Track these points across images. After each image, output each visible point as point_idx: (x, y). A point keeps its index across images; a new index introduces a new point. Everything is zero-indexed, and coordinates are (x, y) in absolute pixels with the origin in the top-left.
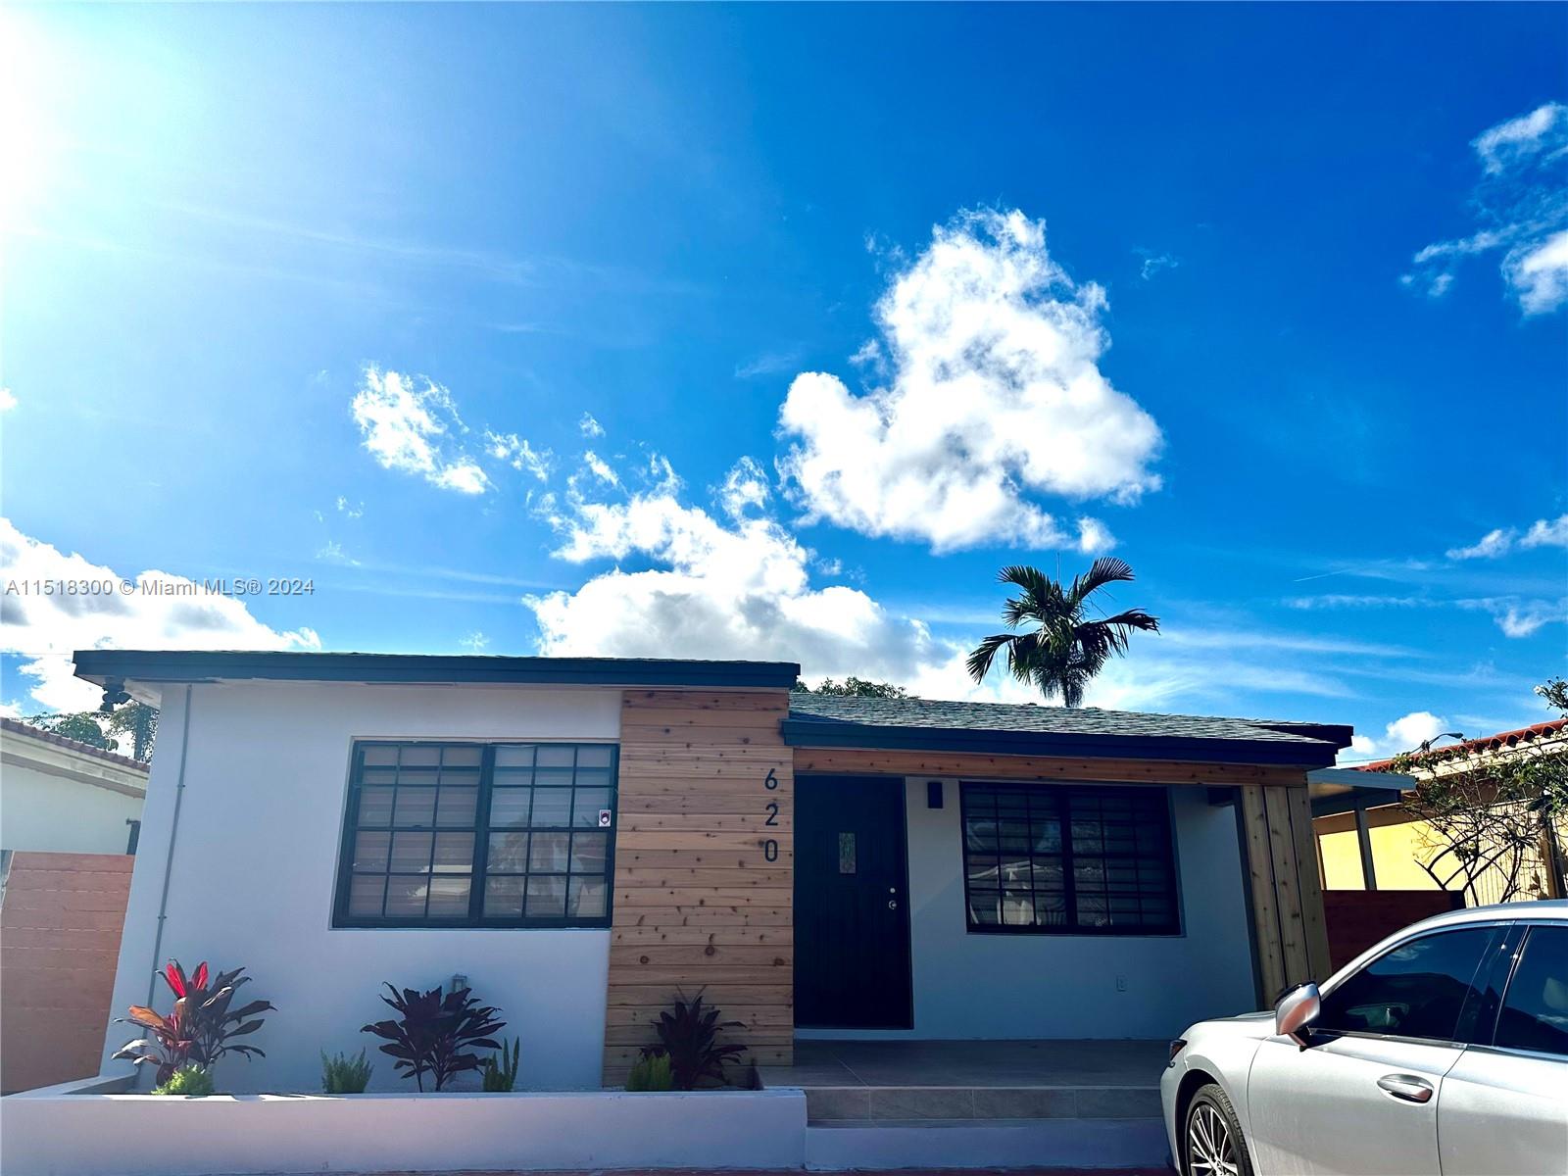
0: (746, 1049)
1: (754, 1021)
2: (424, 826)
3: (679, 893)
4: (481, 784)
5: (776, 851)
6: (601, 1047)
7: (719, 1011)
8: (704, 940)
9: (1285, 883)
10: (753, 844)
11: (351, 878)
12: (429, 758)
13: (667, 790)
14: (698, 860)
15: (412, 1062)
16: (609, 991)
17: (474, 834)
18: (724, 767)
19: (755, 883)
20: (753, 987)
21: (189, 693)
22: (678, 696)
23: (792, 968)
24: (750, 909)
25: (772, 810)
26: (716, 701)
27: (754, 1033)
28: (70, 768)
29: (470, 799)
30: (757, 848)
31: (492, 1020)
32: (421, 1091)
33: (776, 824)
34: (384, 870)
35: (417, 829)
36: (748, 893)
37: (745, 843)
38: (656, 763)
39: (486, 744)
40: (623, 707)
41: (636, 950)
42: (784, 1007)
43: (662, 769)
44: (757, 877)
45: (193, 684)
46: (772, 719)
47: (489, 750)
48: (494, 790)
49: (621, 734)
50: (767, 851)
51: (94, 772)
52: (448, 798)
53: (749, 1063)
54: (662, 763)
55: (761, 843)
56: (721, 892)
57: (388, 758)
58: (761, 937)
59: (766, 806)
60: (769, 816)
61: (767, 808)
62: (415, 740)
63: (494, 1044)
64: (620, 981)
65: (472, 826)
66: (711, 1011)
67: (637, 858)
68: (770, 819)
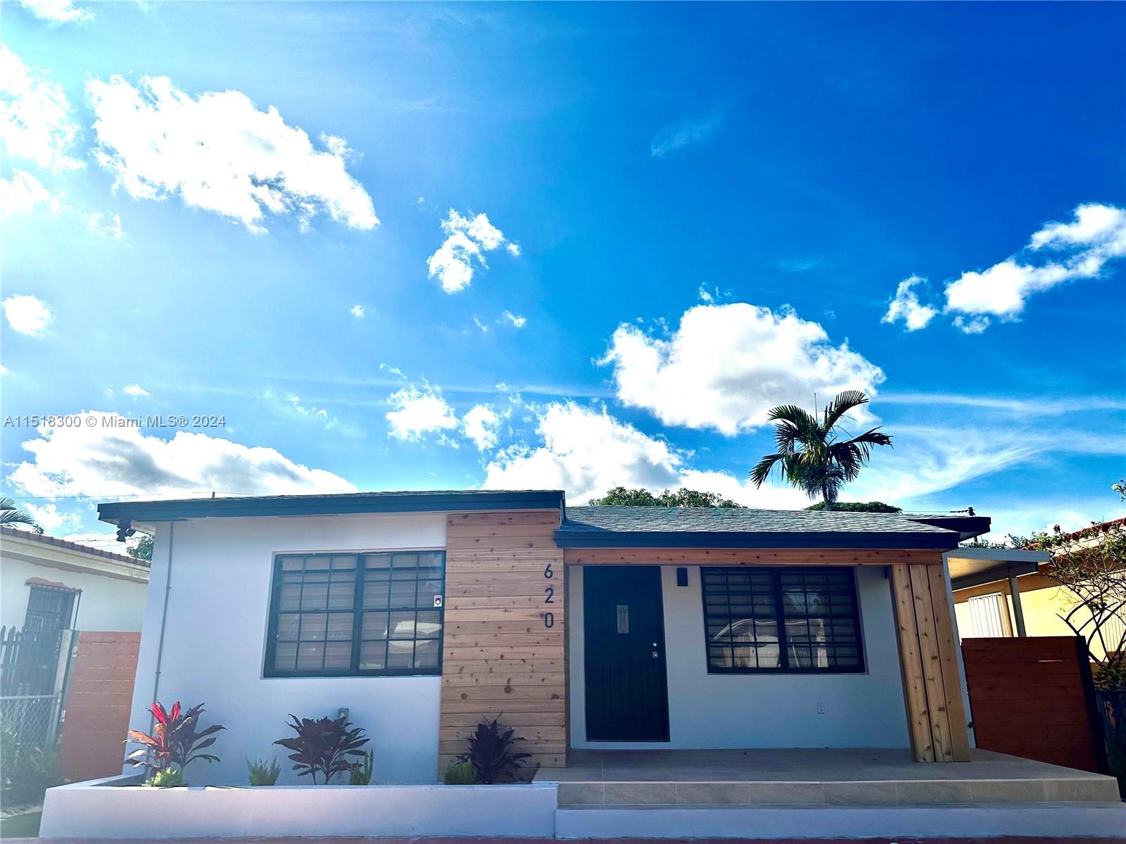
0: (531, 756)
1: (539, 737)
2: (321, 609)
3: (487, 651)
4: (357, 582)
5: (552, 620)
6: (437, 756)
7: (514, 730)
8: (505, 682)
9: (926, 635)
10: (537, 616)
11: (276, 645)
12: (323, 565)
13: (478, 581)
14: (500, 628)
15: (309, 765)
16: (441, 717)
17: (353, 614)
18: (516, 564)
19: (538, 643)
20: (536, 714)
21: (172, 527)
22: (485, 516)
23: (564, 700)
24: (536, 661)
25: (549, 592)
26: (511, 519)
27: (538, 746)
28: (128, 575)
29: (349, 591)
30: (539, 619)
31: (360, 737)
32: (316, 784)
33: (552, 602)
34: (296, 639)
35: (316, 611)
36: (533, 650)
37: (531, 616)
38: (471, 563)
39: (359, 554)
40: (448, 525)
41: (458, 690)
42: (559, 728)
43: (476, 566)
44: (540, 638)
45: (174, 522)
46: (549, 530)
47: (361, 558)
48: (365, 584)
49: (447, 543)
50: (546, 621)
51: (145, 577)
52: (335, 590)
53: (535, 766)
54: (475, 562)
55: (542, 615)
56: (516, 649)
57: (297, 565)
58: (543, 680)
59: (545, 590)
60: (547, 597)
61: (546, 591)
62: (314, 553)
63: (362, 753)
64: (449, 711)
65: (352, 608)
66: (508, 730)
67: (458, 627)
68: (549, 598)
